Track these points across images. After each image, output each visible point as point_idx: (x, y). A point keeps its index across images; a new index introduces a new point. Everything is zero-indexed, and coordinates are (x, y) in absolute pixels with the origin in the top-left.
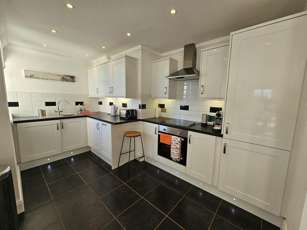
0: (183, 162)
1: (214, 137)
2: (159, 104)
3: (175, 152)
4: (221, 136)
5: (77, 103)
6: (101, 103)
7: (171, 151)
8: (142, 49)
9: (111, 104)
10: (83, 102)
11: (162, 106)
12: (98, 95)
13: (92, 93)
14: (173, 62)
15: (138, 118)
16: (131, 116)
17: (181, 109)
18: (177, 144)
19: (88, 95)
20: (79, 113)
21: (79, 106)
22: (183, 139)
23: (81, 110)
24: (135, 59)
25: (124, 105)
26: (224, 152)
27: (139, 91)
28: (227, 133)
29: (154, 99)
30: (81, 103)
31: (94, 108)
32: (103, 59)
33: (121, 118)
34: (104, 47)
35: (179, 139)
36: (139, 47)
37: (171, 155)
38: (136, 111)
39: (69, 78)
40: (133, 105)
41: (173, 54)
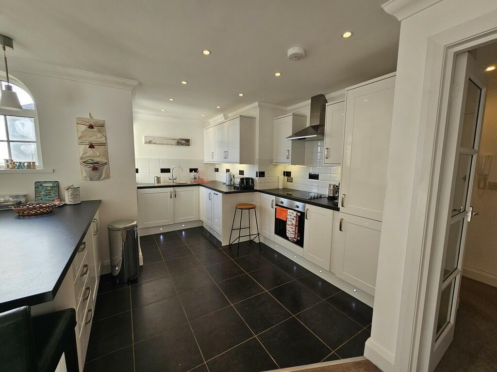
0: (300, 242)
1: (331, 211)
2: (284, 172)
3: (290, 229)
4: (338, 210)
5: (191, 170)
6: (217, 170)
7: (287, 229)
8: (260, 106)
9: (228, 171)
10: (197, 169)
11: (288, 174)
12: (212, 160)
13: (207, 159)
15: (255, 188)
16: (246, 186)
17: (310, 178)
18: (293, 219)
19: (204, 160)
20: (193, 181)
21: (193, 173)
22: (299, 214)
23: (195, 178)
24: (252, 118)
25: (241, 173)
26: (341, 230)
27: (257, 157)
28: (342, 206)
29: (277, 165)
30: (196, 170)
31: (207, 175)
32: (220, 118)
33: (235, 187)
34: (219, 107)
35: (295, 213)
36: (256, 104)
37: (287, 234)
38: (252, 179)
39: (184, 142)
40: (250, 172)
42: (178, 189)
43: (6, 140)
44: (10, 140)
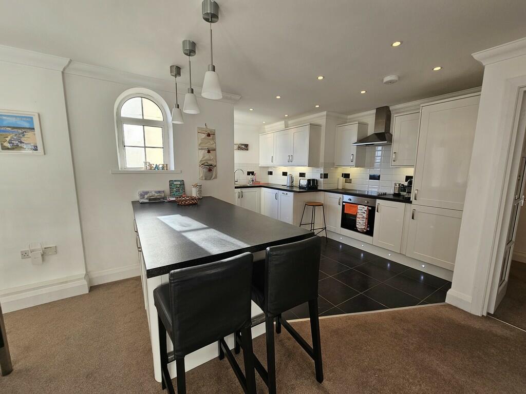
0: (370, 232)
1: (403, 204)
2: (343, 174)
3: (361, 221)
4: (411, 202)
5: (249, 173)
6: (271, 173)
7: (357, 221)
8: (327, 115)
9: (285, 174)
10: (254, 172)
11: (346, 176)
12: (272, 164)
13: (262, 163)
14: (362, 126)
15: (319, 188)
16: (312, 186)
17: (370, 179)
18: (364, 213)
19: (259, 164)
20: (251, 183)
21: (251, 176)
22: (370, 208)
23: (253, 181)
24: (319, 126)
25: (302, 175)
26: (413, 218)
27: (322, 160)
28: (415, 199)
29: (336, 168)
30: (253, 173)
31: (262, 178)
32: (280, 125)
33: (300, 187)
34: (287, 116)
35: (366, 208)
36: (325, 113)
37: (357, 226)
38: (317, 180)
39: (244, 147)
40: (312, 173)
41: (362, 116)
42: (244, 190)
43: (144, 146)
44: (146, 146)
